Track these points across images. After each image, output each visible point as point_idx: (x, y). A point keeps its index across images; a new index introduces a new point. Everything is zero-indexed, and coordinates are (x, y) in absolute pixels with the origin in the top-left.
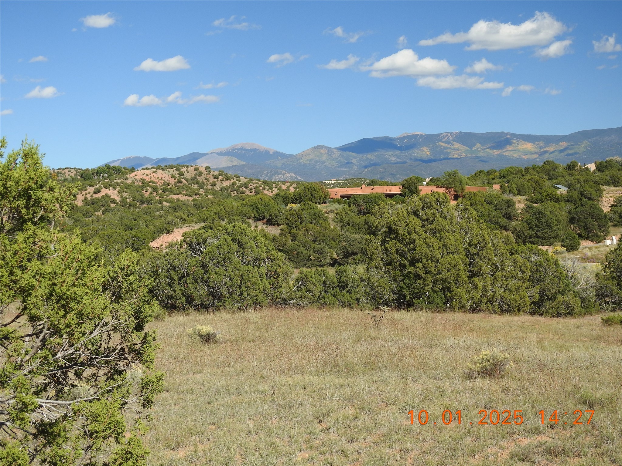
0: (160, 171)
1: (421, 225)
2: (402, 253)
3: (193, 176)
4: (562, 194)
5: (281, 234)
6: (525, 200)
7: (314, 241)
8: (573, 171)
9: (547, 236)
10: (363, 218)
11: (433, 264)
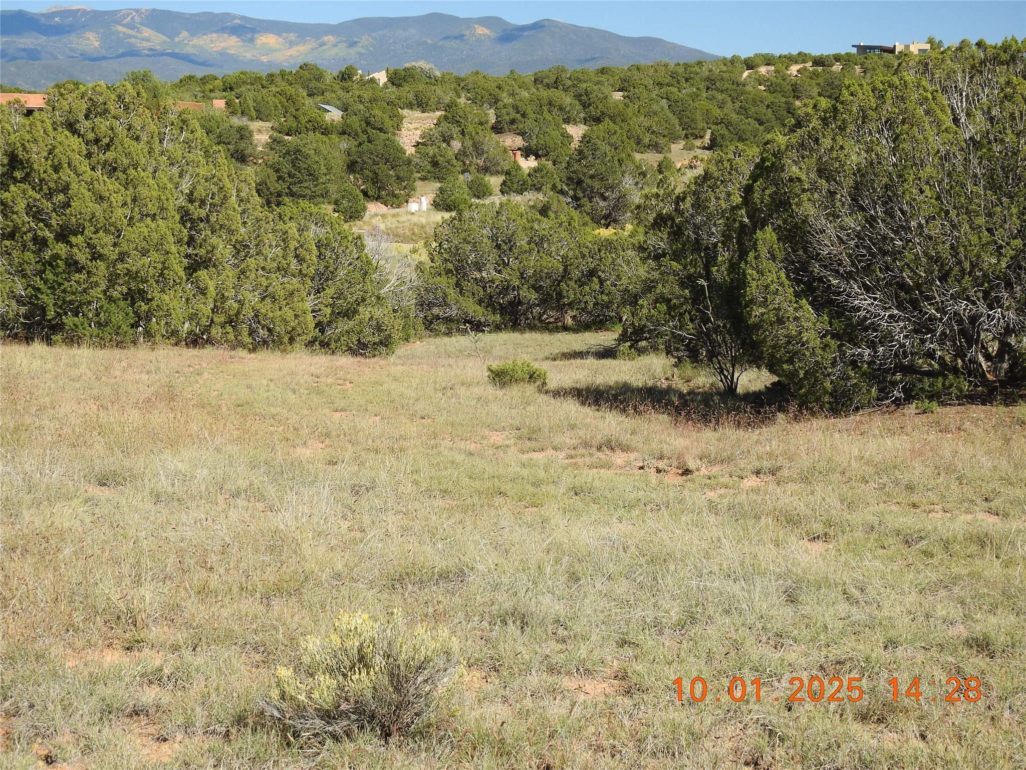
1: (85, 152)
2: (40, 211)
4: (333, 120)
6: (269, 129)
8: (350, 83)
9: (309, 192)
11: (108, 239)
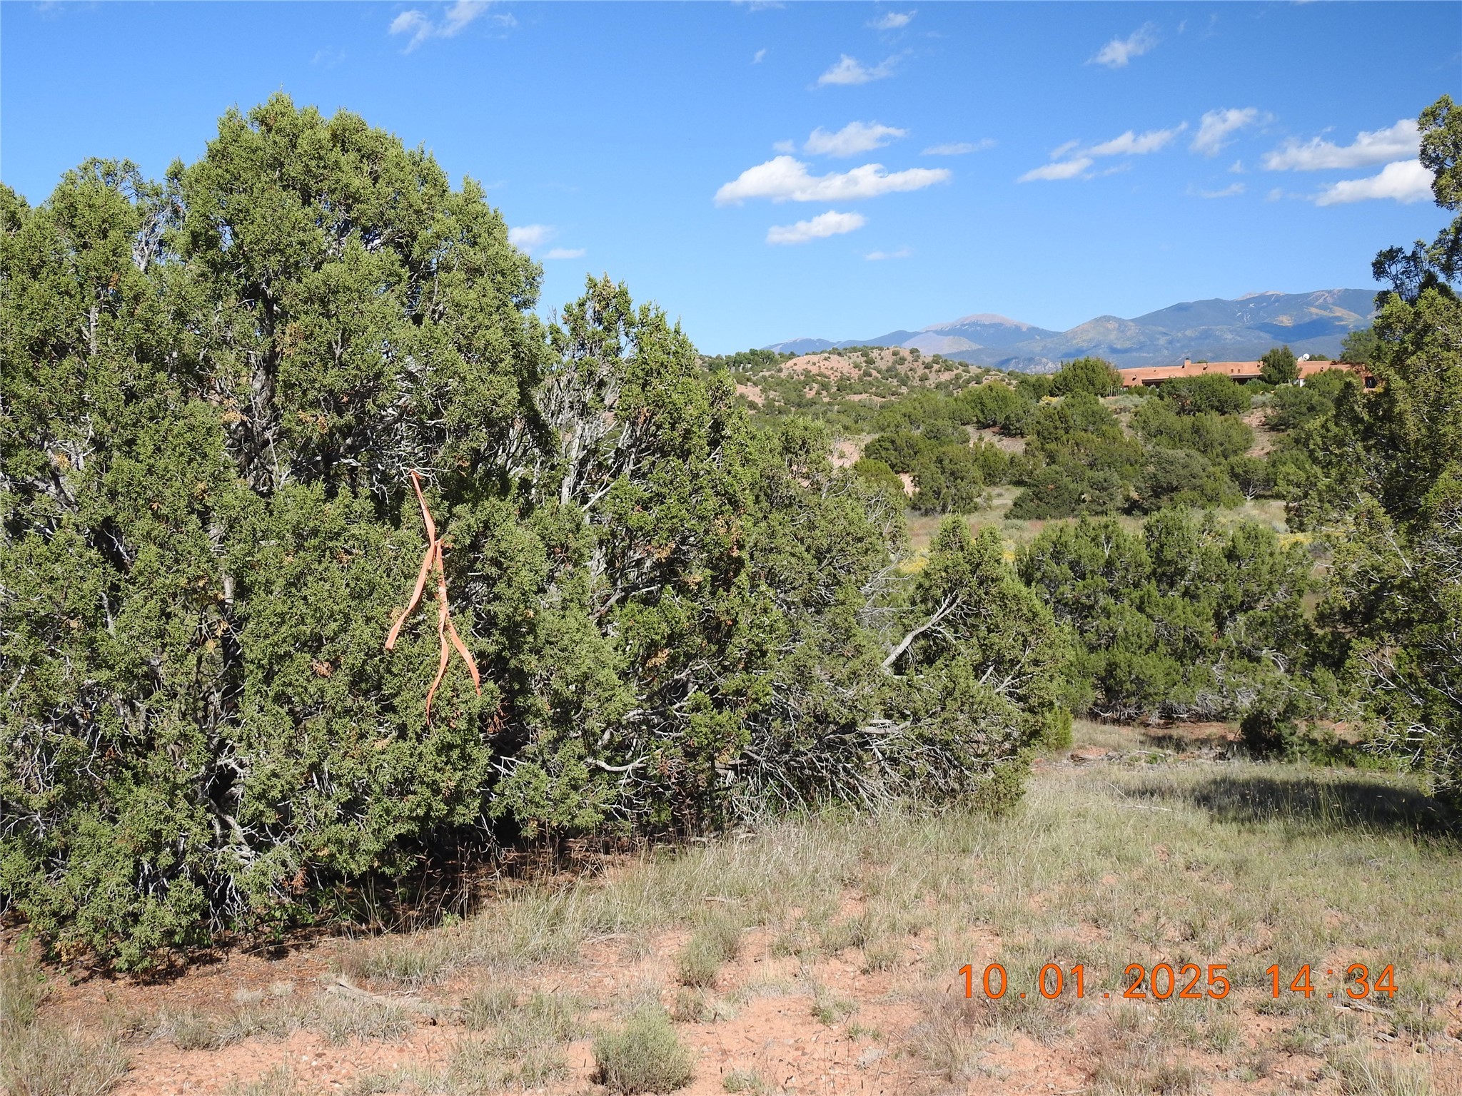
0: (835, 357)
3: (890, 364)
5: (1026, 452)
7: (1092, 466)
10: (1188, 420)
